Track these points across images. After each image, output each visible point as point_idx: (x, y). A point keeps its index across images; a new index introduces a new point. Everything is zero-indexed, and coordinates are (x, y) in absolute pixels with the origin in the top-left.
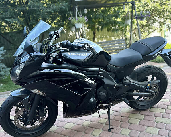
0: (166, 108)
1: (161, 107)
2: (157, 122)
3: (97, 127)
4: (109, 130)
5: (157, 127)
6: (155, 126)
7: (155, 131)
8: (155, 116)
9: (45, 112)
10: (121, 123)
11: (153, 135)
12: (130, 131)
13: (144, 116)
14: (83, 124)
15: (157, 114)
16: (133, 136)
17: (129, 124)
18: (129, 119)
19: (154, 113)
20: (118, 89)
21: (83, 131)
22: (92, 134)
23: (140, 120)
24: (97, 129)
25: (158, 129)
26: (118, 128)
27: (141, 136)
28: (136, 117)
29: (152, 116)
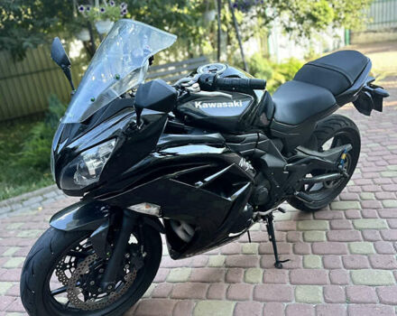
0: (360, 197)
1: (348, 199)
2: (361, 230)
3: (246, 265)
4: (278, 264)
5: (365, 240)
6: (361, 238)
7: (368, 247)
8: (347, 218)
9: (144, 255)
10: (291, 245)
11: (369, 258)
12: (320, 258)
13: (327, 222)
14: (210, 264)
15: (350, 214)
16: (332, 266)
17: (309, 244)
18: (301, 233)
19: (342, 212)
20: (289, 175)
21: (222, 279)
22: (245, 282)
23: (324, 233)
24: (249, 267)
25: (371, 244)
26: (292, 256)
27: (349, 263)
28: (313, 227)
29: (341, 219)
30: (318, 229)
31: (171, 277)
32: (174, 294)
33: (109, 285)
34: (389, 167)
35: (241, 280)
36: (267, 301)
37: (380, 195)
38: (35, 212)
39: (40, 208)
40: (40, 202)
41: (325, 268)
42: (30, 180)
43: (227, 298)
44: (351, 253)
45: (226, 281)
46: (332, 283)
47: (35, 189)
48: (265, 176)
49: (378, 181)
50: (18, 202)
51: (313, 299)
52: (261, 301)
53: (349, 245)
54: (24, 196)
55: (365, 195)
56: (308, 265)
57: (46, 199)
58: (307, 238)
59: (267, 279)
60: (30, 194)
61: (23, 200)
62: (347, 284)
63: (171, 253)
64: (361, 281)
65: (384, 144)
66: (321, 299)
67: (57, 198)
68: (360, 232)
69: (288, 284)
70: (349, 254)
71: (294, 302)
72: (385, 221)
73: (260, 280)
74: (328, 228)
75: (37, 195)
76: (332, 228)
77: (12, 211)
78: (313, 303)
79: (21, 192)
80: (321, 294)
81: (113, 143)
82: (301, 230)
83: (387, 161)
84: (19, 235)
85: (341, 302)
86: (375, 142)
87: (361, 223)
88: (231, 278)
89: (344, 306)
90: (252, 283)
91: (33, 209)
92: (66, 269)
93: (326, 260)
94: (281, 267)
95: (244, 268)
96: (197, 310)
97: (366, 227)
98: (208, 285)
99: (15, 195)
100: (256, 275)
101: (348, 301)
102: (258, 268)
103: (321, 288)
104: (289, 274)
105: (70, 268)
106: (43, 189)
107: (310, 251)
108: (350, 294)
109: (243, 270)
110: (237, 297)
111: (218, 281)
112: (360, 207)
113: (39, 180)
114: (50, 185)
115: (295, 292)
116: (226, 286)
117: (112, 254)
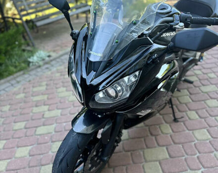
2: (206, 93)
6: (209, 98)
10: (175, 107)
17: (185, 105)
24: (160, 124)
26: (179, 113)
27: (212, 113)
30: (184, 95)
36: (182, 143)
41: (201, 118)
43: (159, 146)
46: (210, 126)
52: (179, 144)
53: (205, 103)
56: (191, 118)
58: (182, 101)
59: (174, 130)
66: (210, 137)
69: (187, 131)
70: (208, 108)
71: (196, 141)
72: (214, 86)
73: (171, 131)
76: (191, 94)
80: (208, 134)
82: (175, 97)
87: (204, 89)
88: (154, 133)
90: (167, 134)
93: (199, 113)
94: (178, 121)
96: (146, 156)
98: (143, 139)
100: (167, 129)
102: (165, 124)
103: (205, 130)
104: (185, 125)
107: (188, 109)
109: (158, 126)
111: (148, 136)
112: (198, 80)
115: (194, 135)
116: (154, 138)
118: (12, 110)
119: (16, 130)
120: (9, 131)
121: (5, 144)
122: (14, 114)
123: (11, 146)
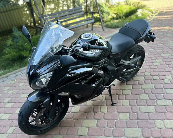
0: (144, 75)
1: (140, 75)
2: (144, 89)
4: (113, 105)
5: (145, 93)
6: (144, 93)
7: (146, 97)
8: (139, 84)
9: (63, 107)
10: (118, 96)
11: (146, 101)
12: (128, 101)
13: (131, 86)
14: (87, 105)
15: (140, 82)
16: (133, 105)
17: (124, 96)
18: (121, 91)
19: (137, 81)
20: (117, 72)
21: (92, 111)
22: (100, 112)
23: (130, 90)
24: (102, 106)
25: (147, 95)
26: (118, 101)
27: (139, 104)
28: (126, 88)
29: (137, 84)
30: (128, 89)
31: (72, 111)
32: (74, 117)
33: (51, 119)
34: (157, 60)
35: (99, 111)
36: (109, 120)
37: (152, 74)
38: (14, 82)
39: (16, 80)
40: (15, 77)
41: (130, 106)
42: (9, 66)
43: (94, 119)
44: (140, 99)
45: (94, 112)
46: (132, 112)
47: (12, 71)
48: (108, 74)
49: (152, 67)
50: (5, 77)
51: (125, 119)
52: (107, 119)
53: (139, 96)
54: (8, 74)
55: (146, 74)
56: (124, 104)
57: (17, 75)
58: (124, 93)
59: (109, 110)
60: (10, 73)
61: (8, 76)
62: (138, 112)
63: (72, 103)
64: (143, 111)
65: (155, 49)
66: (128, 118)
67: (22, 75)
68: (143, 90)
69: (116, 113)
70: (139, 100)
71: (118, 120)
72: (153, 85)
73: (106, 111)
74: (132, 88)
75: (13, 74)
76: (133, 89)
77: (3, 81)
78: (126, 120)
79: (6, 73)
80: (128, 116)
81: (52, 73)
82: (121, 90)
83: (156, 57)
84: (9, 93)
85: (136, 120)
86: (152, 48)
87: (144, 86)
88: (95, 110)
89: (136, 121)
90: (103, 112)
91: (13, 80)
92: (34, 113)
93: (130, 103)
94: (114, 106)
95: (100, 106)
96: (83, 124)
97: (146, 88)
98: (87, 113)
99: (4, 74)
100: (104, 109)
101: (138, 119)
102: (105, 106)
103: (128, 114)
104: (117, 108)
105: (35, 112)
106: (16, 71)
107: (125, 99)
108: (139, 116)
109: (100, 107)
110: (97, 118)
111: (91, 112)
112: (144, 79)
113: (13, 66)
114: (18, 69)
115: (119, 115)
116: (94, 113)
117: (51, 108)
118: (24, 86)
119: (21, 98)
120: (18, 98)
121: (13, 105)
122: (24, 89)
123: (15, 107)
